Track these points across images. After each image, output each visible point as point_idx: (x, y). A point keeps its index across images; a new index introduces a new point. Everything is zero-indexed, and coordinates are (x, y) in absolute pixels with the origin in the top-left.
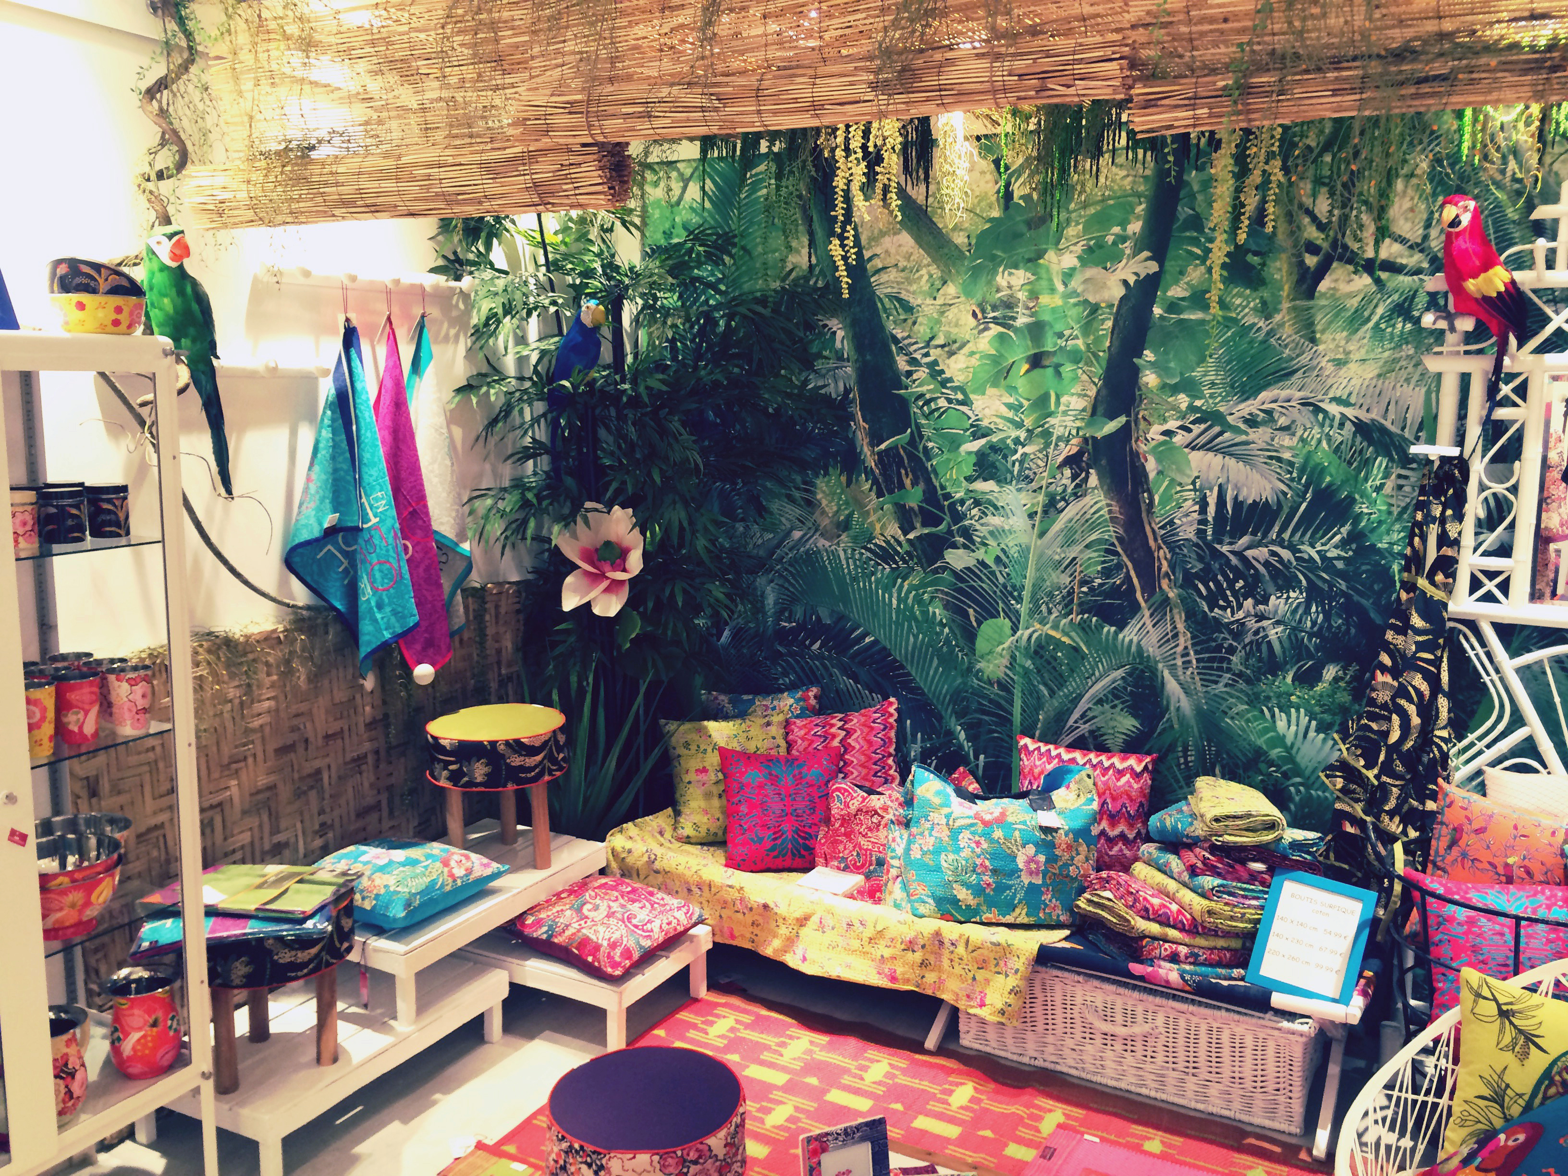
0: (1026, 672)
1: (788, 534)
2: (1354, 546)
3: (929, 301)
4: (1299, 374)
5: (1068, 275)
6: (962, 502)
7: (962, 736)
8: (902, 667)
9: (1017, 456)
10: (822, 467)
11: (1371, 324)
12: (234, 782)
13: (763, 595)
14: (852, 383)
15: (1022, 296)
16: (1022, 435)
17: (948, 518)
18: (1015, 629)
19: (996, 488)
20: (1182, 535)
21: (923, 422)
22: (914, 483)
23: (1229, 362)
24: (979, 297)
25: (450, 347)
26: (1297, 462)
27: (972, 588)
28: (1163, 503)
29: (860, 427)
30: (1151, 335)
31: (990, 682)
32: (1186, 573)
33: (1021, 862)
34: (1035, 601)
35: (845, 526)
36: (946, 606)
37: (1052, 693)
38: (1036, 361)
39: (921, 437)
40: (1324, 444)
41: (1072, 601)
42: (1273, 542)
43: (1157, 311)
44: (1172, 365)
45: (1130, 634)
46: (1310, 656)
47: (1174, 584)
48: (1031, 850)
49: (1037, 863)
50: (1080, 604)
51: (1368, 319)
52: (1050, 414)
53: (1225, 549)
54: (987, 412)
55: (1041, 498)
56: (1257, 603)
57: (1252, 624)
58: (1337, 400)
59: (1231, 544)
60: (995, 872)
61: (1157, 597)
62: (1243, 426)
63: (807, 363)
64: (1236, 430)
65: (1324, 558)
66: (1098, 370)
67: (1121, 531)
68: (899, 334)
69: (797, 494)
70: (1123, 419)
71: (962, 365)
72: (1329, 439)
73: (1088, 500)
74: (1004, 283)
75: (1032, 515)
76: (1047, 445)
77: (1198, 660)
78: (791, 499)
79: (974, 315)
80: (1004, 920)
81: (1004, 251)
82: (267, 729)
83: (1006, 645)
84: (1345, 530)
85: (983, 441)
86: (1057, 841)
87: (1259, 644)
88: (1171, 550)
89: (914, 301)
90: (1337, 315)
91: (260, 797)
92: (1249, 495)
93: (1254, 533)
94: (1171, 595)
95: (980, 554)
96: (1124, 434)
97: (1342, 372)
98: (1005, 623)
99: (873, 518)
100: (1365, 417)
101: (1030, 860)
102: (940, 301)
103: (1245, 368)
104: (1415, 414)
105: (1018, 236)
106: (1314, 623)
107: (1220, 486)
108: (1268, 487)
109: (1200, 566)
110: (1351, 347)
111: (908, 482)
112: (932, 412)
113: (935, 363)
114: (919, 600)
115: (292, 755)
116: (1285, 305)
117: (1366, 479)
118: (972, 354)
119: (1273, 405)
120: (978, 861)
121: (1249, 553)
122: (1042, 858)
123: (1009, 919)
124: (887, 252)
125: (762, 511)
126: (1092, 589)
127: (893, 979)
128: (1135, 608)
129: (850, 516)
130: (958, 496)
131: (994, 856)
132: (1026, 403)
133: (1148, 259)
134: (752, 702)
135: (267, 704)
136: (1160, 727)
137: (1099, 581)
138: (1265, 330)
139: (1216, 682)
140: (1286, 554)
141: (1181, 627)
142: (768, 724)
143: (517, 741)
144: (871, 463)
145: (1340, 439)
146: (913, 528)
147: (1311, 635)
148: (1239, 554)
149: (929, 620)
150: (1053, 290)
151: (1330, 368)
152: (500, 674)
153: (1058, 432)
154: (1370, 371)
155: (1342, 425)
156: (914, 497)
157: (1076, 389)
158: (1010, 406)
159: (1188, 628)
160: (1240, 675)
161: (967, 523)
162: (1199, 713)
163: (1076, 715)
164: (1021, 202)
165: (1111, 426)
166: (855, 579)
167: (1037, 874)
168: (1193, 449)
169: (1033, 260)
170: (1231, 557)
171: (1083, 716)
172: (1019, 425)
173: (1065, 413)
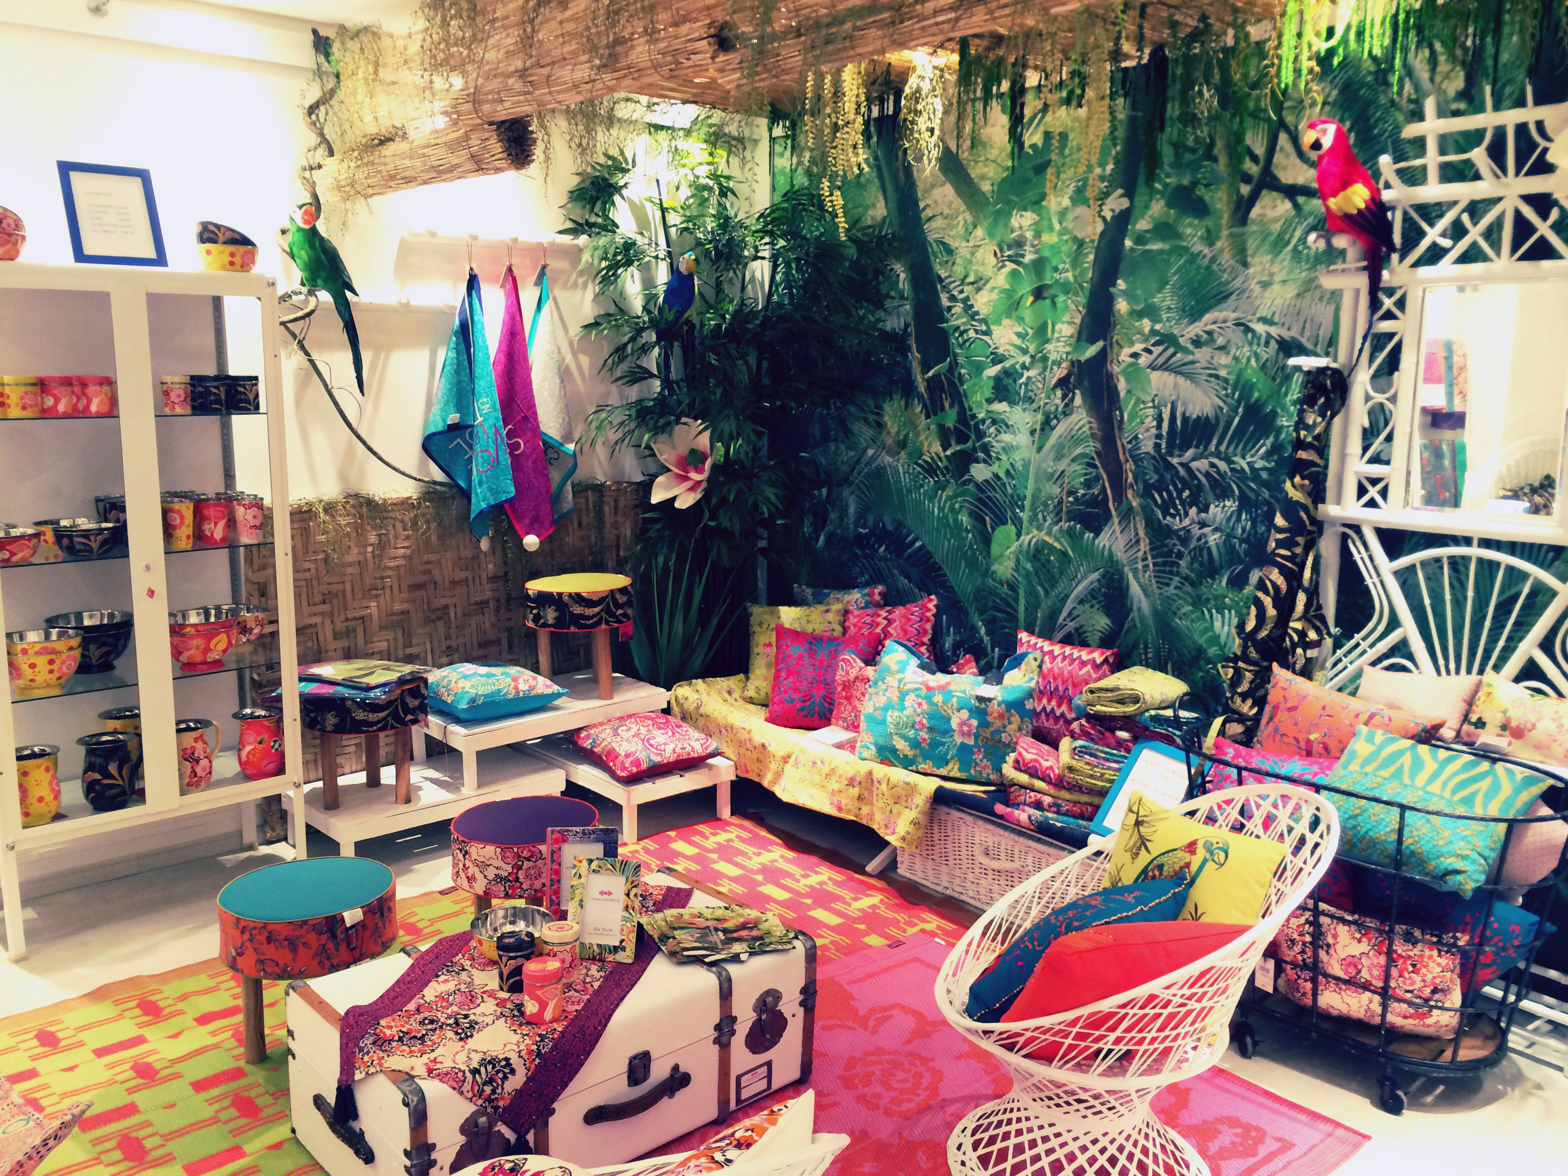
0: (1028, 574)
1: (864, 451)
2: (1275, 457)
3: (964, 244)
4: (1234, 296)
5: (1063, 214)
6: (983, 421)
7: (983, 631)
8: (940, 569)
9: (1023, 380)
10: (888, 394)
11: (1290, 247)
12: (373, 604)
13: (847, 506)
14: (910, 319)
15: (1029, 235)
16: (1027, 360)
17: (973, 437)
18: (1019, 535)
19: (1007, 409)
20: (1144, 449)
21: (958, 351)
22: (952, 406)
23: (1181, 288)
24: (998, 238)
25: (579, 293)
26: (1232, 378)
27: (989, 498)
28: (1131, 420)
29: (915, 356)
30: (1123, 266)
31: (1001, 583)
32: (1146, 483)
33: (954, 724)
34: (1034, 509)
35: (902, 444)
36: (972, 514)
37: (1047, 593)
38: (1038, 294)
39: (957, 364)
40: (1253, 361)
41: (1061, 510)
42: (1212, 454)
43: (1128, 243)
44: (1139, 292)
45: (1103, 540)
46: (1240, 561)
47: (1137, 495)
48: (965, 714)
49: (970, 726)
50: (1068, 513)
51: (1288, 243)
52: (1047, 341)
53: (1175, 461)
54: (1003, 341)
55: (1040, 417)
56: (1200, 511)
57: (1196, 531)
58: (1263, 320)
59: (1180, 456)
60: (931, 729)
61: (1124, 506)
62: (1190, 347)
63: (879, 303)
64: (1186, 351)
65: (1252, 469)
66: (1082, 299)
67: (1099, 446)
68: (943, 273)
69: (871, 417)
70: (1101, 344)
71: (985, 300)
72: (1257, 356)
73: (1074, 418)
74: (1016, 225)
75: (1032, 432)
76: (1045, 369)
77: (1155, 564)
78: (867, 421)
79: (995, 254)
80: (938, 772)
81: (1018, 195)
82: (403, 570)
83: (1012, 549)
84: (1269, 441)
85: (999, 367)
86: (989, 709)
87: (1201, 549)
88: (1135, 462)
89: (954, 244)
90: (1263, 240)
91: (395, 618)
92: (1194, 411)
93: (1197, 447)
94: (1134, 504)
95: (995, 468)
96: (1102, 357)
97: (1267, 293)
98: (1011, 529)
99: (922, 437)
100: (1287, 335)
101: (963, 723)
102: (971, 244)
103: (1193, 292)
104: (1325, 332)
105: (1027, 181)
106: (1244, 530)
107: (1173, 403)
108: (1208, 403)
109: (1156, 477)
110: (1275, 269)
111: (947, 405)
112: (965, 341)
113: (967, 299)
114: (952, 509)
115: (424, 592)
116: (1225, 233)
117: (1286, 394)
118: (993, 288)
119: (1214, 327)
120: (917, 719)
121: (1194, 465)
122: (974, 723)
123: (943, 771)
124: (935, 202)
125: (847, 432)
126: (1076, 499)
127: (840, 809)
128: (1108, 517)
129: (907, 435)
130: (981, 416)
131: (931, 716)
132: (1030, 332)
133: (1122, 196)
134: (828, 595)
135: (402, 551)
136: (1126, 627)
137: (1082, 492)
138: (1210, 256)
139: (1168, 585)
140: (1222, 465)
141: (1141, 533)
142: (827, 611)
143: (578, 595)
144: (922, 388)
145: (1265, 356)
146: (950, 446)
147: (1242, 541)
148: (1185, 466)
149: (958, 525)
150: (1051, 229)
151: (1257, 289)
152: (618, 555)
153: (1053, 356)
154: (1290, 292)
155: (1267, 343)
156: (950, 418)
157: (1066, 318)
158: (1019, 335)
159: (1147, 534)
160: (1186, 578)
161: (986, 440)
162: (1156, 613)
163: (1064, 614)
164: (1030, 151)
165: (1092, 351)
166: (909, 491)
167: (969, 735)
168: (1154, 369)
169: (1037, 203)
170: (1181, 469)
171: (1070, 614)
172: (1025, 351)
173: (1058, 340)
